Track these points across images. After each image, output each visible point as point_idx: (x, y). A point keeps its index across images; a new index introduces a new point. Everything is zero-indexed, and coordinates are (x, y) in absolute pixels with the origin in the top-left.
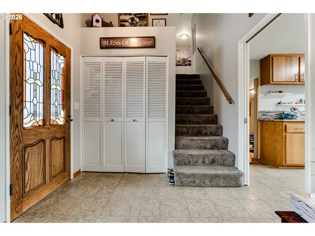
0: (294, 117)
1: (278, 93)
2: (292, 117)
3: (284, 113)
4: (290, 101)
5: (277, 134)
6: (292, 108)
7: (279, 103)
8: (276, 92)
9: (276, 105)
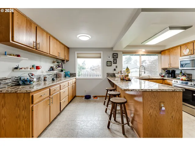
0: (32, 82)
1: (16, 57)
2: (30, 82)
3: (20, 79)
4: (26, 67)
5: (21, 109)
6: (30, 73)
7: (16, 68)
8: (14, 55)
9: (13, 71)
